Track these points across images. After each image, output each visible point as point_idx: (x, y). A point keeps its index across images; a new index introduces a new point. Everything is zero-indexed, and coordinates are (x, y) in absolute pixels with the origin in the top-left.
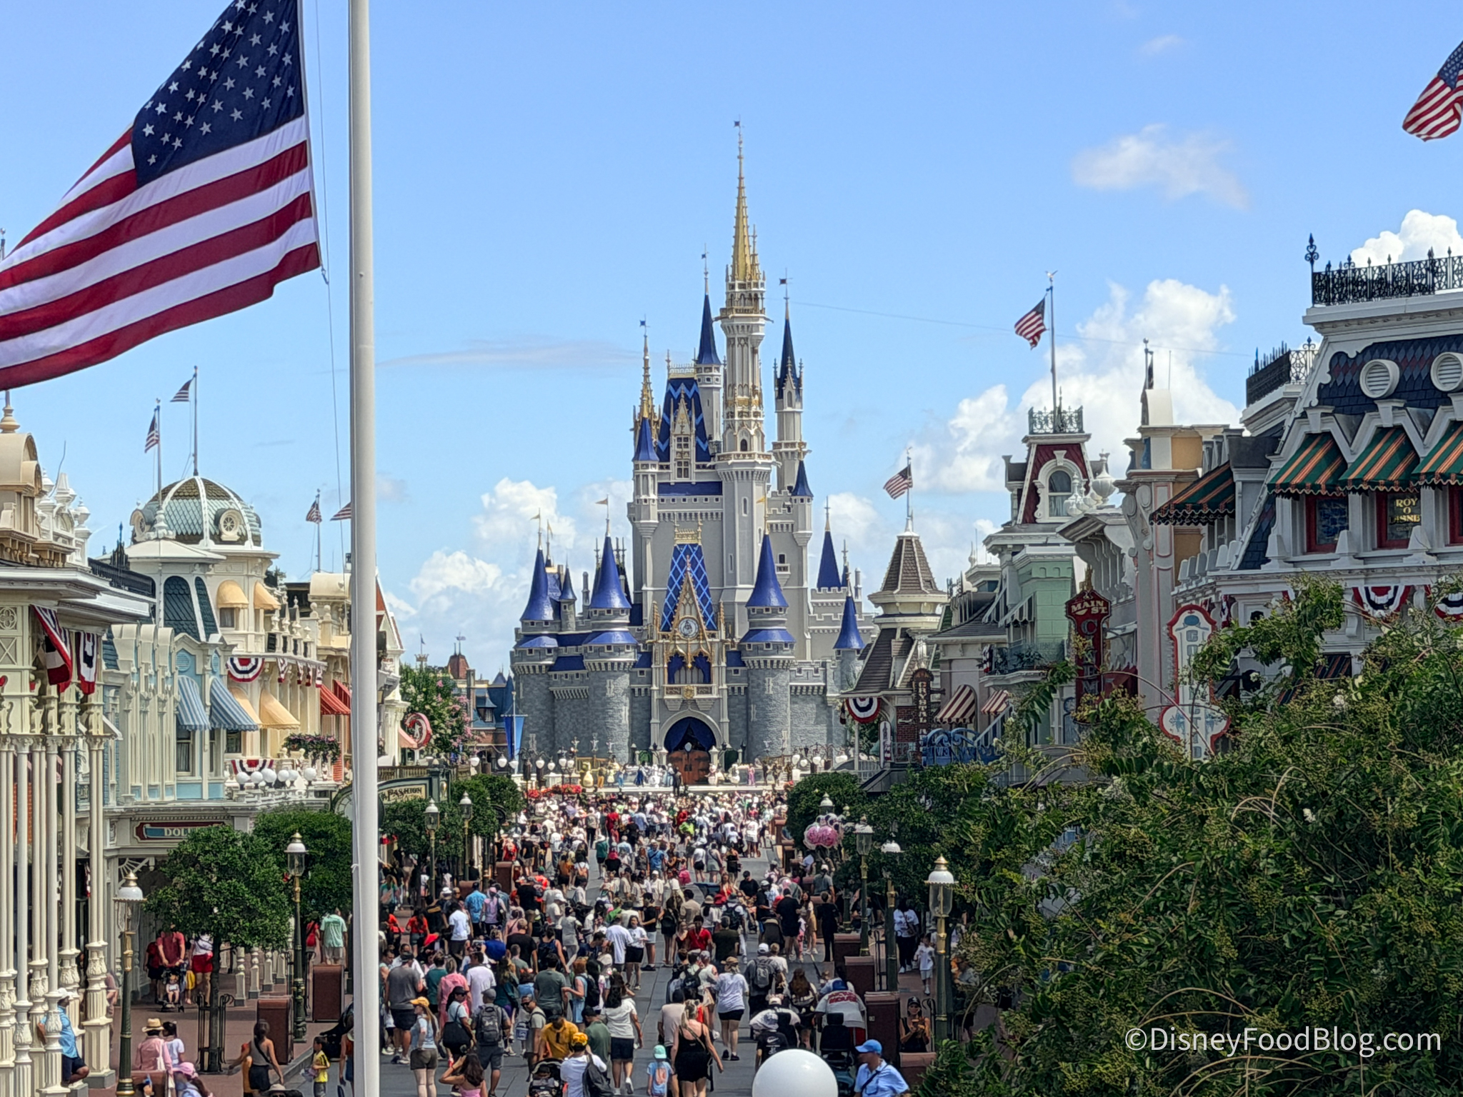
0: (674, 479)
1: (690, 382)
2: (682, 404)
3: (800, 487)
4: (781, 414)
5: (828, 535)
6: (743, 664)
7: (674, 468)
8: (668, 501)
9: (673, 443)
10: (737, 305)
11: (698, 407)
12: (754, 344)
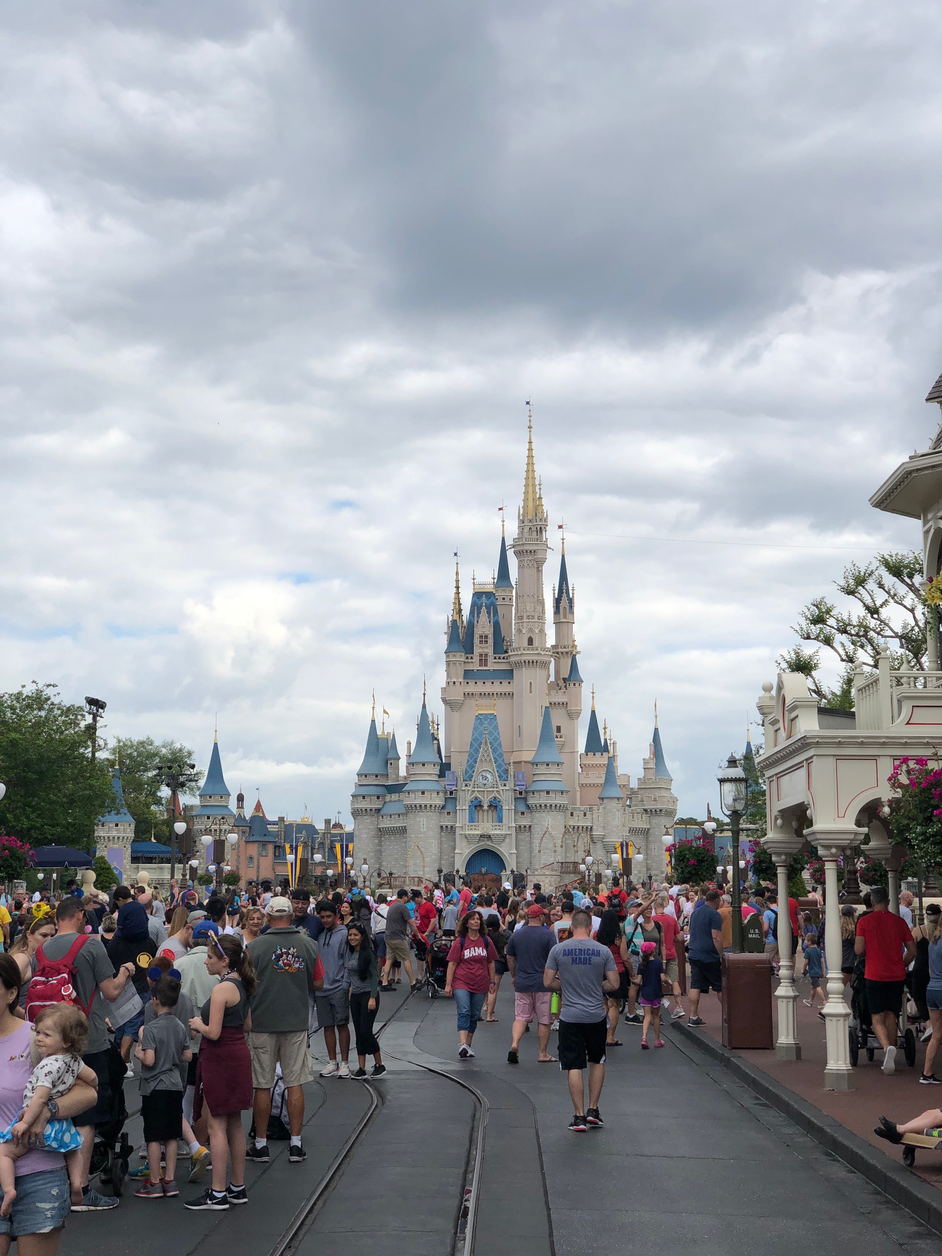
0: (476, 667)
1: (489, 595)
2: (484, 610)
3: (573, 675)
4: (558, 622)
5: (593, 712)
6: (526, 808)
7: (476, 659)
8: (471, 683)
9: (476, 640)
10: (526, 535)
11: (496, 612)
12: (539, 565)
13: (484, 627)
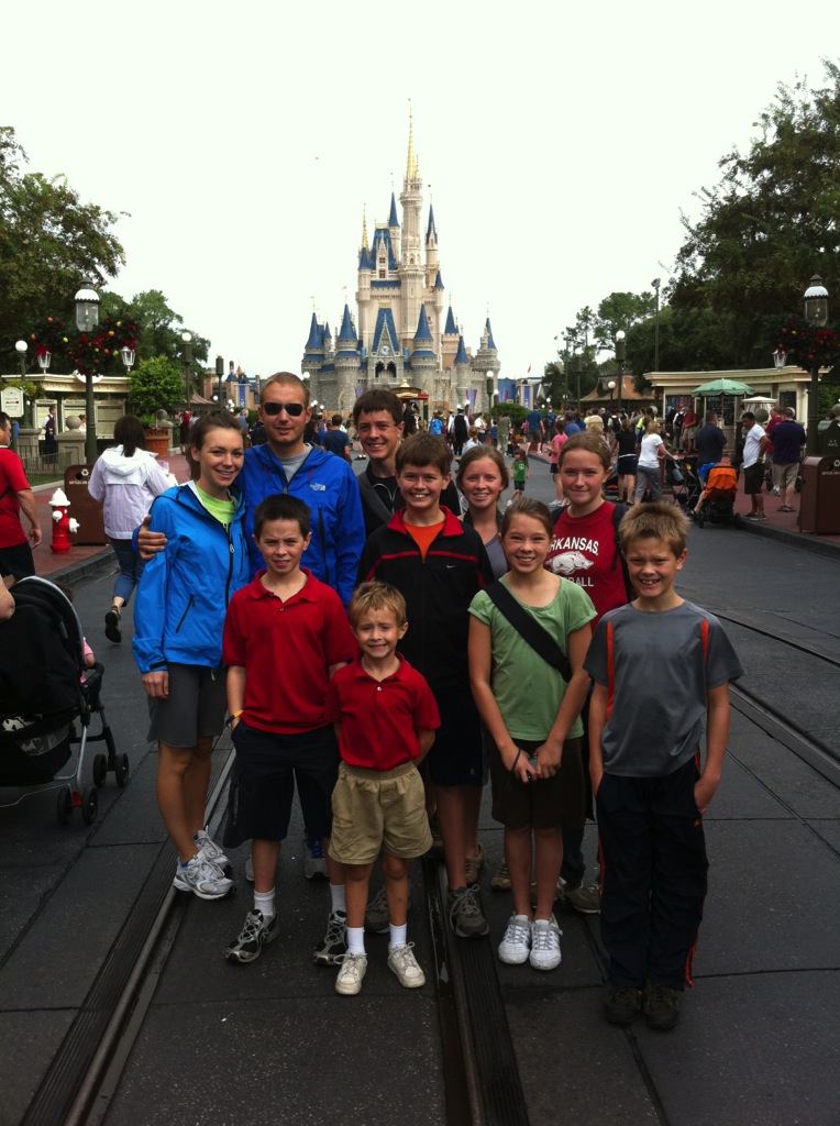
0: (377, 278)
1: (386, 231)
2: (382, 241)
3: (439, 284)
4: (428, 251)
5: (450, 309)
6: (412, 368)
7: (378, 274)
8: (375, 289)
9: (378, 262)
10: (409, 190)
11: (390, 243)
12: (417, 210)
13: (382, 252)
